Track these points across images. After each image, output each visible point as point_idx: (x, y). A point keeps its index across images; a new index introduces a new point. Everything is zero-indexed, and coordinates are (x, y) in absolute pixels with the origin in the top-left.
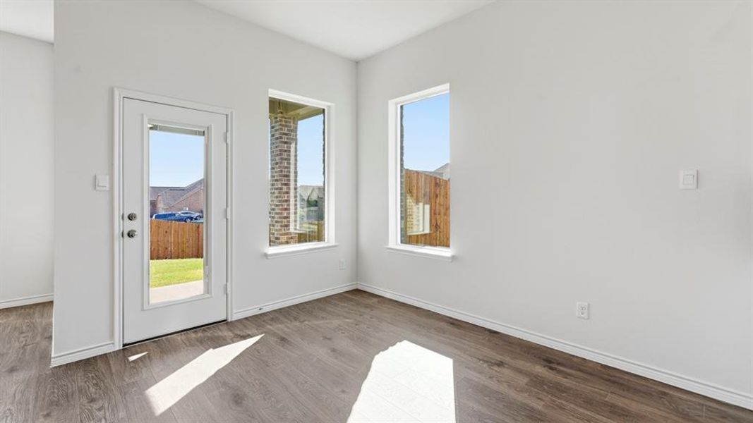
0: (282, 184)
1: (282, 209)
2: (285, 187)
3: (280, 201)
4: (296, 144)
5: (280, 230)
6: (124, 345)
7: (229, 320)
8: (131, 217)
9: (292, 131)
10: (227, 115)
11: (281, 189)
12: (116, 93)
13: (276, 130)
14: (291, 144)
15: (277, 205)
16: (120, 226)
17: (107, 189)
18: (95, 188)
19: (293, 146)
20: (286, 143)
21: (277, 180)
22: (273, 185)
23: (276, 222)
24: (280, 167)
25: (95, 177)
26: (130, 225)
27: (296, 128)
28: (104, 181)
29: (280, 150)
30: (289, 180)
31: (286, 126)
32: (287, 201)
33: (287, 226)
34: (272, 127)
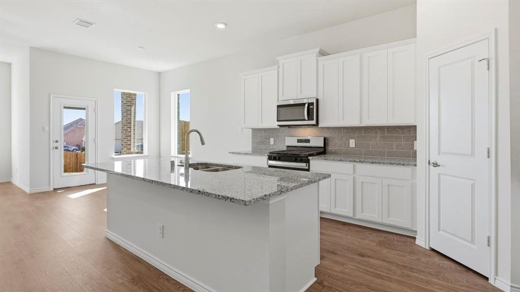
0: (127, 127)
1: (127, 140)
2: (129, 129)
3: (126, 136)
4: (135, 106)
5: (126, 151)
6: (54, 189)
7: (96, 184)
8: (57, 142)
9: (133, 100)
10: (95, 101)
11: (127, 130)
12: (51, 96)
13: (124, 99)
14: (132, 106)
15: (124, 138)
16: (53, 145)
17: (48, 131)
18: (43, 131)
19: (133, 107)
20: (129, 106)
21: (124, 125)
22: (122, 128)
23: (125, 147)
24: (126, 119)
25: (43, 127)
26: (56, 145)
27: (136, 98)
28: (47, 128)
29: (126, 110)
30: (131, 125)
31: (130, 97)
32: (130, 136)
33: (130, 149)
34: (122, 98)
